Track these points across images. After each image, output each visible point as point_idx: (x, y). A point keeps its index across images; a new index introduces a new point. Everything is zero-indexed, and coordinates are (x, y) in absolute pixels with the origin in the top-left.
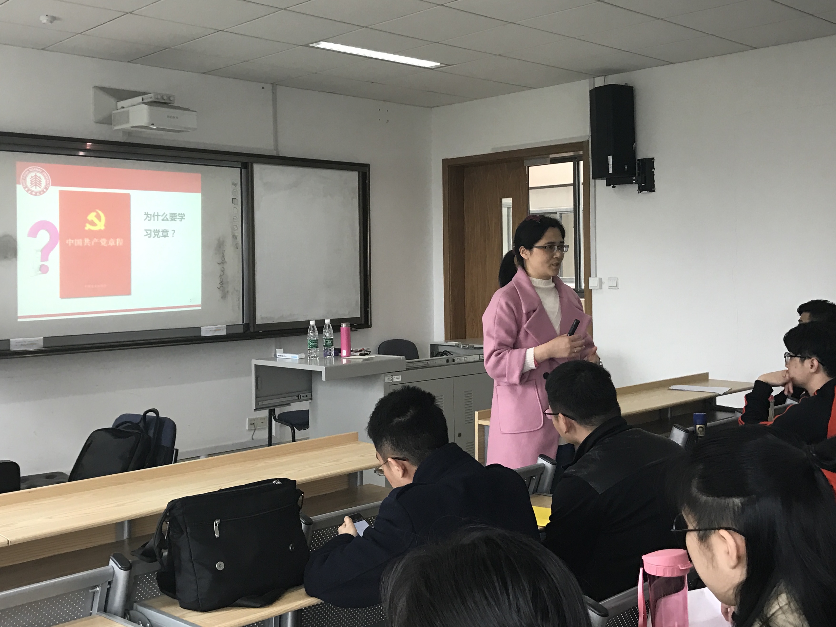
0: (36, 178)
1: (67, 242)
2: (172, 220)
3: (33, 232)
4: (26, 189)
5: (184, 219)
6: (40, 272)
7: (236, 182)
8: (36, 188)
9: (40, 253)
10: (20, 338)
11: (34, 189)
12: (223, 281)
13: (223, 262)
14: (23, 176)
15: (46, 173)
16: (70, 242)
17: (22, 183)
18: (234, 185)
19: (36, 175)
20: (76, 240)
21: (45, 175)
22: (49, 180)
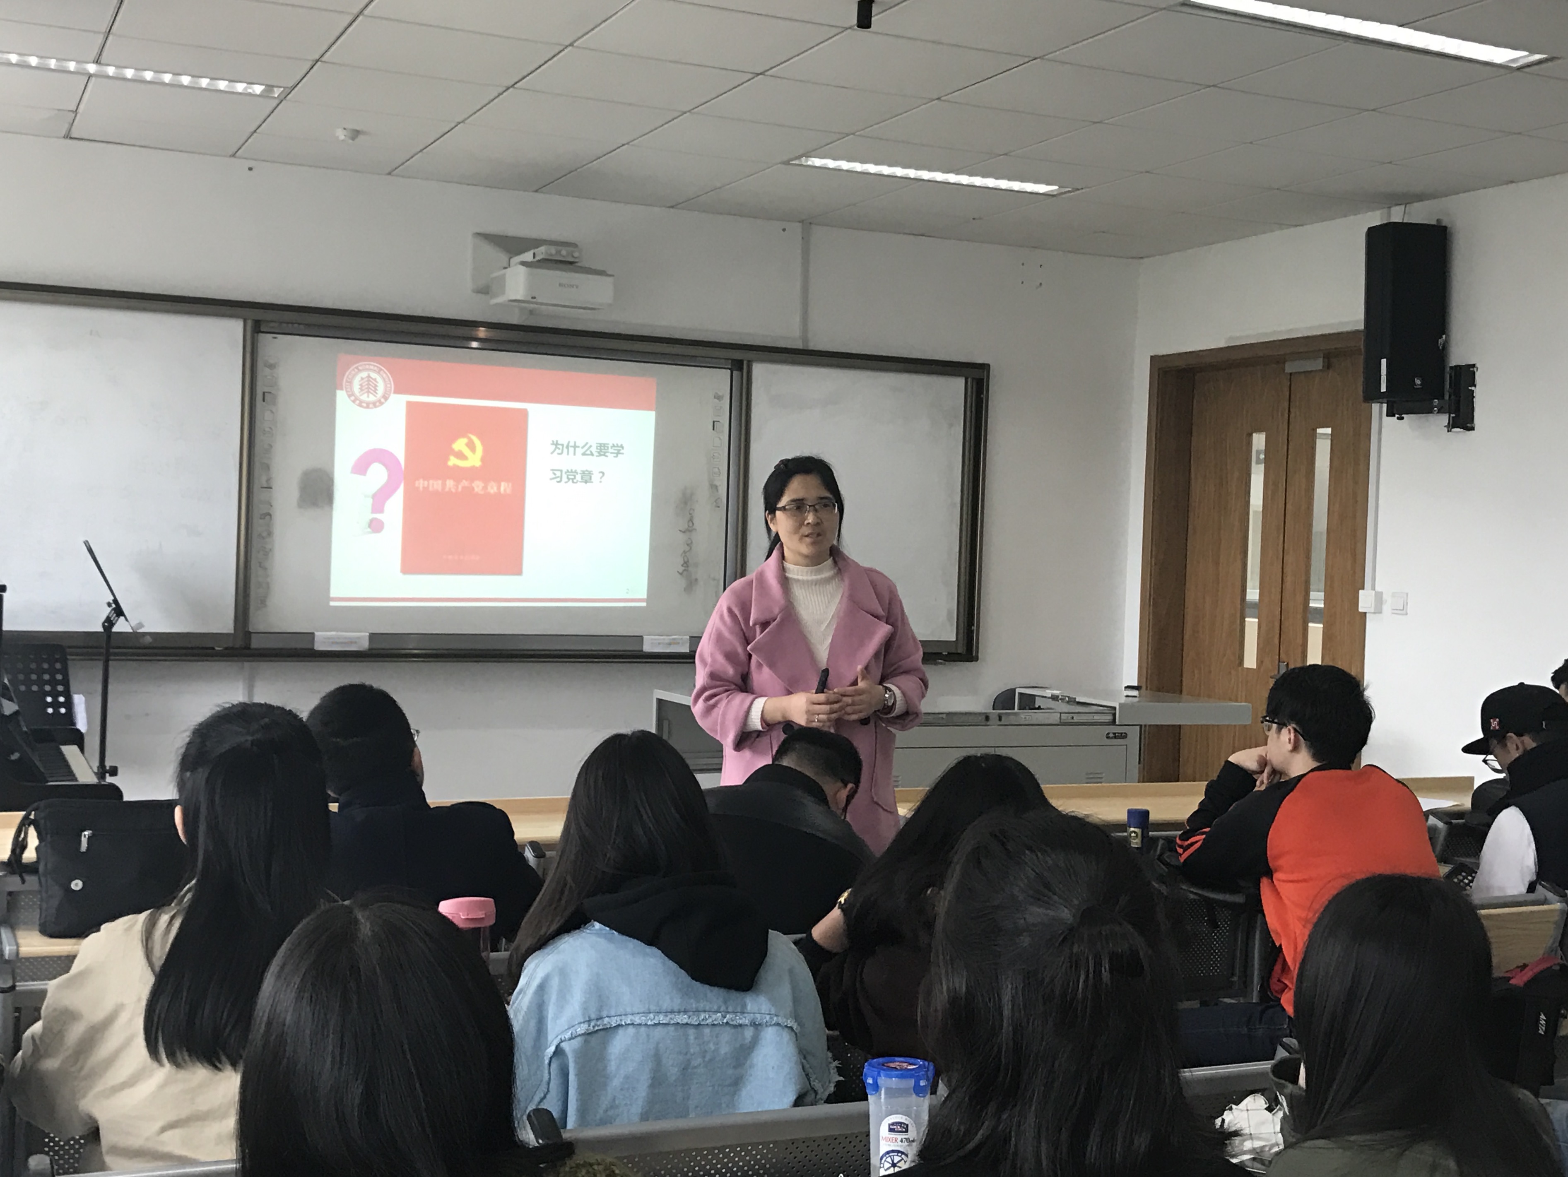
0: (369, 381)
1: (417, 485)
2: (601, 455)
3: (361, 467)
4: (353, 398)
5: (623, 454)
6: (369, 530)
7: (720, 394)
8: (368, 397)
9: (371, 501)
10: (331, 631)
11: (364, 397)
12: (688, 561)
13: (689, 530)
14: (348, 377)
15: (385, 372)
16: (421, 484)
17: (346, 388)
18: (718, 397)
19: (369, 377)
20: (431, 482)
21: (384, 375)
22: (390, 384)
